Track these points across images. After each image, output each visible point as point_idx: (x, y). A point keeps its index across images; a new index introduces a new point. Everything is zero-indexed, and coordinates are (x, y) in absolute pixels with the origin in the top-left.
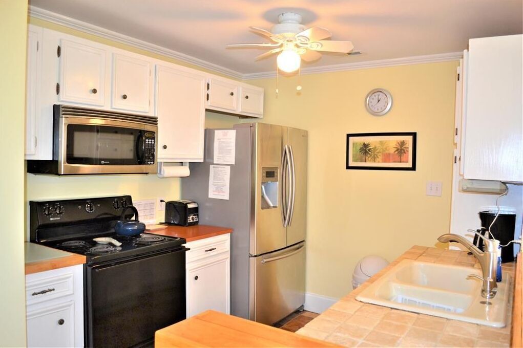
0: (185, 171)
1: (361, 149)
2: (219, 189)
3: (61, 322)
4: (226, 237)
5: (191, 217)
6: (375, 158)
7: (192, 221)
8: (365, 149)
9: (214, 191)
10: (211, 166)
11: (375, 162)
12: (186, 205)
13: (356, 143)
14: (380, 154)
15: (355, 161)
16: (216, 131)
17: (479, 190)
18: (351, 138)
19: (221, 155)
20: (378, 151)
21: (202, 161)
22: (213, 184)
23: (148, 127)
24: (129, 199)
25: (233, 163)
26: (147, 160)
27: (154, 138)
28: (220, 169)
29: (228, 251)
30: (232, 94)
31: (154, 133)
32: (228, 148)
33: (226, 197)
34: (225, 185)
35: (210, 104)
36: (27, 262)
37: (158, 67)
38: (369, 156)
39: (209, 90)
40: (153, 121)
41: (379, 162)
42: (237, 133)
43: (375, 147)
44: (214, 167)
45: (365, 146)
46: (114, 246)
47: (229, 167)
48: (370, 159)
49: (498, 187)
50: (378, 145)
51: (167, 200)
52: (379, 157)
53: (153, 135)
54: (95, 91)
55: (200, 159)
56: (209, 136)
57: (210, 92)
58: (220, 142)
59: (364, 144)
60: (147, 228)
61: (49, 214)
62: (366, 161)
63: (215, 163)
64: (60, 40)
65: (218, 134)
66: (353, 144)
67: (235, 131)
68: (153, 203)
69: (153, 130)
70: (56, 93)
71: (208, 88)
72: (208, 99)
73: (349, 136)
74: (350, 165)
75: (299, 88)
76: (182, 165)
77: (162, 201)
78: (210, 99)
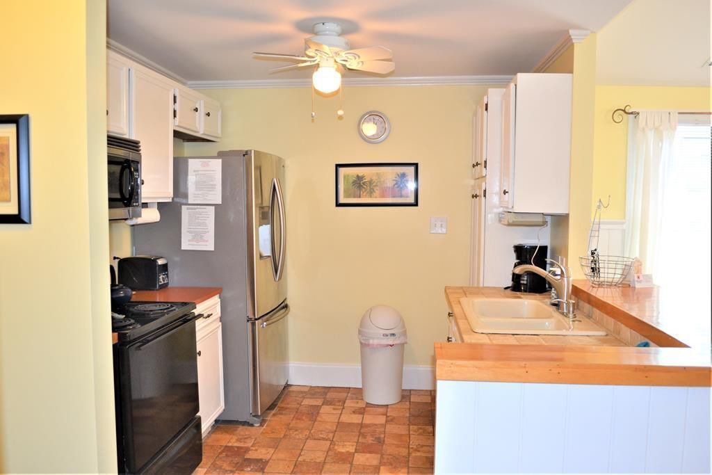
0: (154, 215)
1: (354, 182)
2: (198, 236)
4: (216, 300)
5: (161, 277)
6: (371, 193)
7: (163, 283)
8: (359, 183)
9: (189, 240)
10: (184, 208)
11: (371, 197)
13: (348, 176)
14: (378, 188)
15: (347, 196)
16: (190, 160)
17: (517, 223)
18: (340, 170)
19: (200, 192)
20: (374, 184)
21: (171, 200)
22: (188, 232)
23: (133, 154)
25: (219, 201)
26: (132, 201)
28: (197, 210)
30: (196, 110)
31: (138, 162)
32: (211, 183)
33: (210, 246)
34: (208, 232)
35: (177, 124)
38: (364, 190)
39: (177, 104)
40: (137, 146)
41: (376, 197)
42: (223, 163)
43: (372, 180)
44: (188, 209)
45: (359, 178)
47: (213, 207)
48: (365, 194)
49: (540, 219)
50: (374, 178)
52: (377, 191)
53: (137, 166)
55: (169, 198)
57: (177, 107)
58: (196, 175)
59: (358, 176)
62: (360, 197)
63: (190, 202)
65: (194, 164)
66: (345, 177)
69: (137, 159)
71: (175, 102)
72: (175, 116)
73: (338, 166)
74: (340, 201)
75: (340, 112)
76: (147, 207)
78: (177, 115)
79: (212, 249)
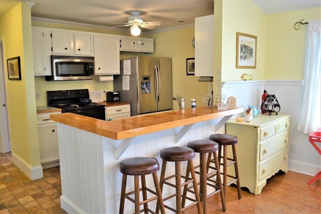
0: (112, 78)
2: (126, 86)
3: (53, 131)
4: (128, 106)
5: (115, 98)
7: (116, 100)
9: (124, 87)
10: (123, 76)
12: (113, 93)
15: (190, 71)
18: (188, 61)
19: (126, 71)
21: (120, 74)
22: (124, 84)
23: (89, 61)
24: (87, 90)
25: (130, 74)
26: (90, 74)
27: (93, 65)
28: (126, 77)
29: (129, 112)
30: (134, 43)
31: (93, 63)
34: (128, 84)
35: (122, 49)
36: (38, 110)
37: (94, 36)
40: (93, 58)
42: (131, 61)
45: (194, 64)
46: (77, 107)
49: (209, 79)
51: (107, 91)
53: (93, 64)
54: (66, 49)
55: (119, 73)
56: (121, 63)
58: (125, 65)
60: (92, 102)
61: (53, 96)
63: (124, 74)
64: (51, 31)
65: (125, 62)
66: (189, 63)
67: (130, 60)
68: (100, 93)
69: (92, 62)
70: (51, 50)
71: (121, 42)
72: (121, 47)
73: (187, 59)
74: (188, 73)
77: (104, 92)
78: (122, 46)
79: (129, 89)
